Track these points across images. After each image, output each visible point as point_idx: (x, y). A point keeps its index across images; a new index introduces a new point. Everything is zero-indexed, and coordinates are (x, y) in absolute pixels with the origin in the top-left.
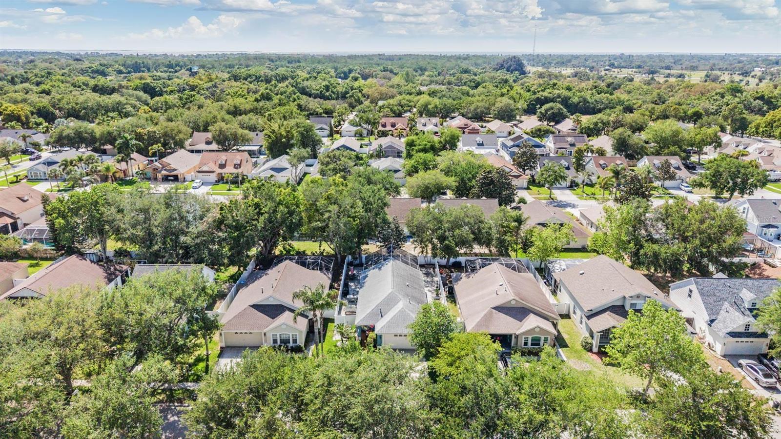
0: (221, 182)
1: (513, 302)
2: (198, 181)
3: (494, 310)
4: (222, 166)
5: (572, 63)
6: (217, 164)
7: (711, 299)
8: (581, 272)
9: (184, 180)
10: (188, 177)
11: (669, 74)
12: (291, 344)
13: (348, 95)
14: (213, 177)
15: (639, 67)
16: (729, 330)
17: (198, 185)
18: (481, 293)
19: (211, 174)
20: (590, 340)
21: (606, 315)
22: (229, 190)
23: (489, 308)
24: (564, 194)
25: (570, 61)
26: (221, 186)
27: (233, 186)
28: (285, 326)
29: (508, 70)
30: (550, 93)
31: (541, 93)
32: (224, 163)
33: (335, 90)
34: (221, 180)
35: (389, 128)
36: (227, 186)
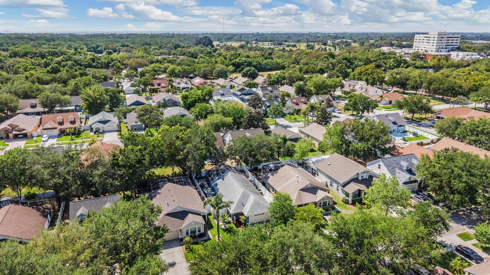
0: (62, 135)
1: (309, 185)
2: (46, 136)
3: (301, 191)
4: (61, 124)
5: (234, 39)
6: (57, 122)
7: (391, 168)
8: (329, 163)
9: (32, 137)
10: (35, 134)
11: (288, 45)
12: (197, 233)
13: (111, 65)
14: (56, 132)
15: (271, 41)
16: (403, 182)
17: (46, 139)
18: (287, 183)
19: (54, 130)
20: (347, 198)
21: (352, 184)
22: (72, 140)
23: (298, 191)
24: (281, 120)
25: (232, 38)
26: (64, 138)
27: (73, 137)
28: (194, 223)
29: (204, 45)
30: (240, 60)
31: (235, 60)
32: (61, 121)
33: (99, 62)
34: (63, 133)
35: (156, 87)
36: (70, 137)
